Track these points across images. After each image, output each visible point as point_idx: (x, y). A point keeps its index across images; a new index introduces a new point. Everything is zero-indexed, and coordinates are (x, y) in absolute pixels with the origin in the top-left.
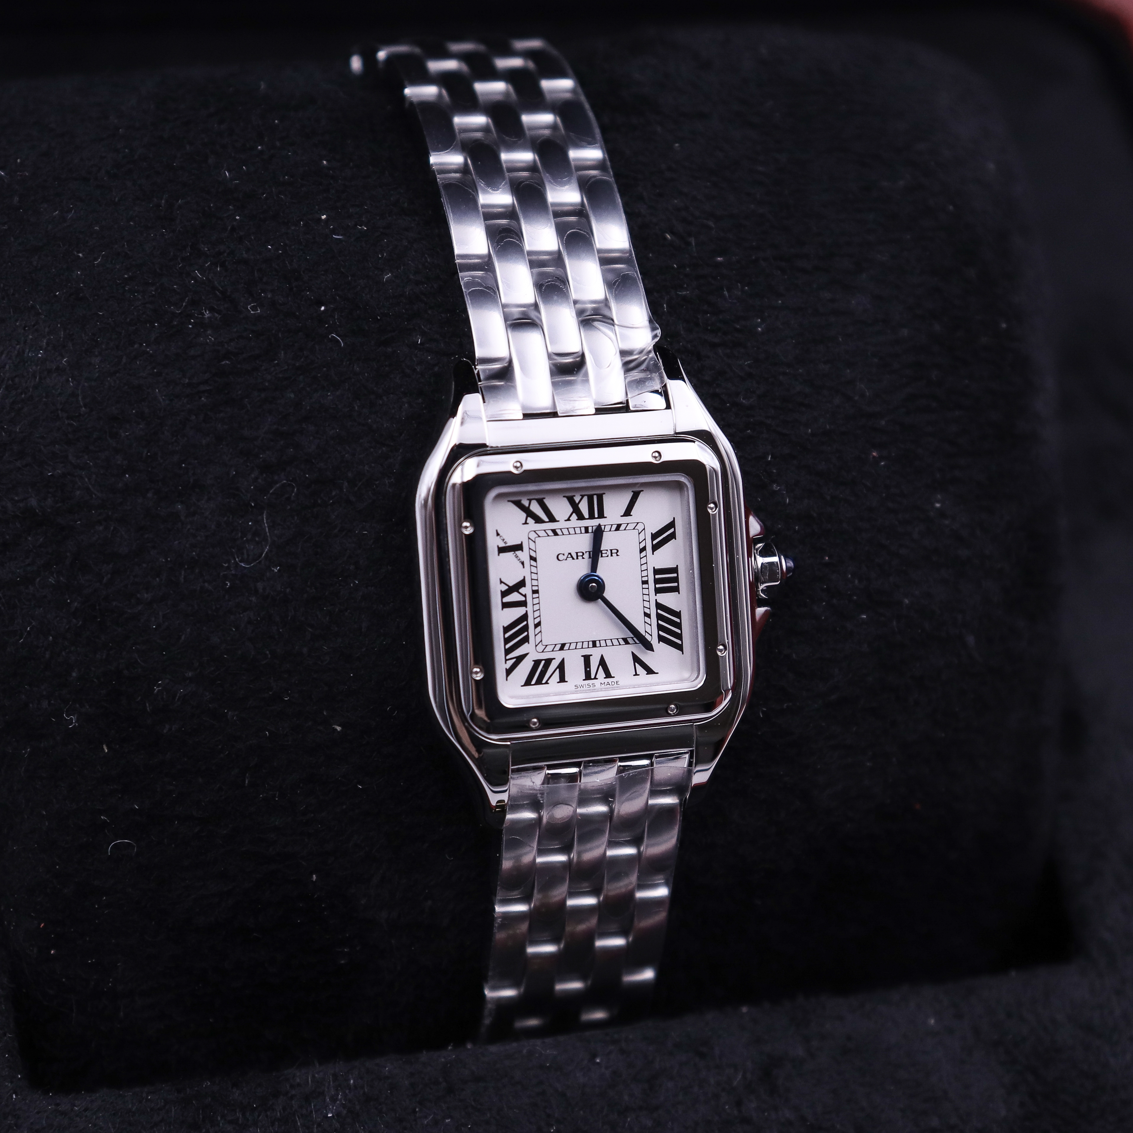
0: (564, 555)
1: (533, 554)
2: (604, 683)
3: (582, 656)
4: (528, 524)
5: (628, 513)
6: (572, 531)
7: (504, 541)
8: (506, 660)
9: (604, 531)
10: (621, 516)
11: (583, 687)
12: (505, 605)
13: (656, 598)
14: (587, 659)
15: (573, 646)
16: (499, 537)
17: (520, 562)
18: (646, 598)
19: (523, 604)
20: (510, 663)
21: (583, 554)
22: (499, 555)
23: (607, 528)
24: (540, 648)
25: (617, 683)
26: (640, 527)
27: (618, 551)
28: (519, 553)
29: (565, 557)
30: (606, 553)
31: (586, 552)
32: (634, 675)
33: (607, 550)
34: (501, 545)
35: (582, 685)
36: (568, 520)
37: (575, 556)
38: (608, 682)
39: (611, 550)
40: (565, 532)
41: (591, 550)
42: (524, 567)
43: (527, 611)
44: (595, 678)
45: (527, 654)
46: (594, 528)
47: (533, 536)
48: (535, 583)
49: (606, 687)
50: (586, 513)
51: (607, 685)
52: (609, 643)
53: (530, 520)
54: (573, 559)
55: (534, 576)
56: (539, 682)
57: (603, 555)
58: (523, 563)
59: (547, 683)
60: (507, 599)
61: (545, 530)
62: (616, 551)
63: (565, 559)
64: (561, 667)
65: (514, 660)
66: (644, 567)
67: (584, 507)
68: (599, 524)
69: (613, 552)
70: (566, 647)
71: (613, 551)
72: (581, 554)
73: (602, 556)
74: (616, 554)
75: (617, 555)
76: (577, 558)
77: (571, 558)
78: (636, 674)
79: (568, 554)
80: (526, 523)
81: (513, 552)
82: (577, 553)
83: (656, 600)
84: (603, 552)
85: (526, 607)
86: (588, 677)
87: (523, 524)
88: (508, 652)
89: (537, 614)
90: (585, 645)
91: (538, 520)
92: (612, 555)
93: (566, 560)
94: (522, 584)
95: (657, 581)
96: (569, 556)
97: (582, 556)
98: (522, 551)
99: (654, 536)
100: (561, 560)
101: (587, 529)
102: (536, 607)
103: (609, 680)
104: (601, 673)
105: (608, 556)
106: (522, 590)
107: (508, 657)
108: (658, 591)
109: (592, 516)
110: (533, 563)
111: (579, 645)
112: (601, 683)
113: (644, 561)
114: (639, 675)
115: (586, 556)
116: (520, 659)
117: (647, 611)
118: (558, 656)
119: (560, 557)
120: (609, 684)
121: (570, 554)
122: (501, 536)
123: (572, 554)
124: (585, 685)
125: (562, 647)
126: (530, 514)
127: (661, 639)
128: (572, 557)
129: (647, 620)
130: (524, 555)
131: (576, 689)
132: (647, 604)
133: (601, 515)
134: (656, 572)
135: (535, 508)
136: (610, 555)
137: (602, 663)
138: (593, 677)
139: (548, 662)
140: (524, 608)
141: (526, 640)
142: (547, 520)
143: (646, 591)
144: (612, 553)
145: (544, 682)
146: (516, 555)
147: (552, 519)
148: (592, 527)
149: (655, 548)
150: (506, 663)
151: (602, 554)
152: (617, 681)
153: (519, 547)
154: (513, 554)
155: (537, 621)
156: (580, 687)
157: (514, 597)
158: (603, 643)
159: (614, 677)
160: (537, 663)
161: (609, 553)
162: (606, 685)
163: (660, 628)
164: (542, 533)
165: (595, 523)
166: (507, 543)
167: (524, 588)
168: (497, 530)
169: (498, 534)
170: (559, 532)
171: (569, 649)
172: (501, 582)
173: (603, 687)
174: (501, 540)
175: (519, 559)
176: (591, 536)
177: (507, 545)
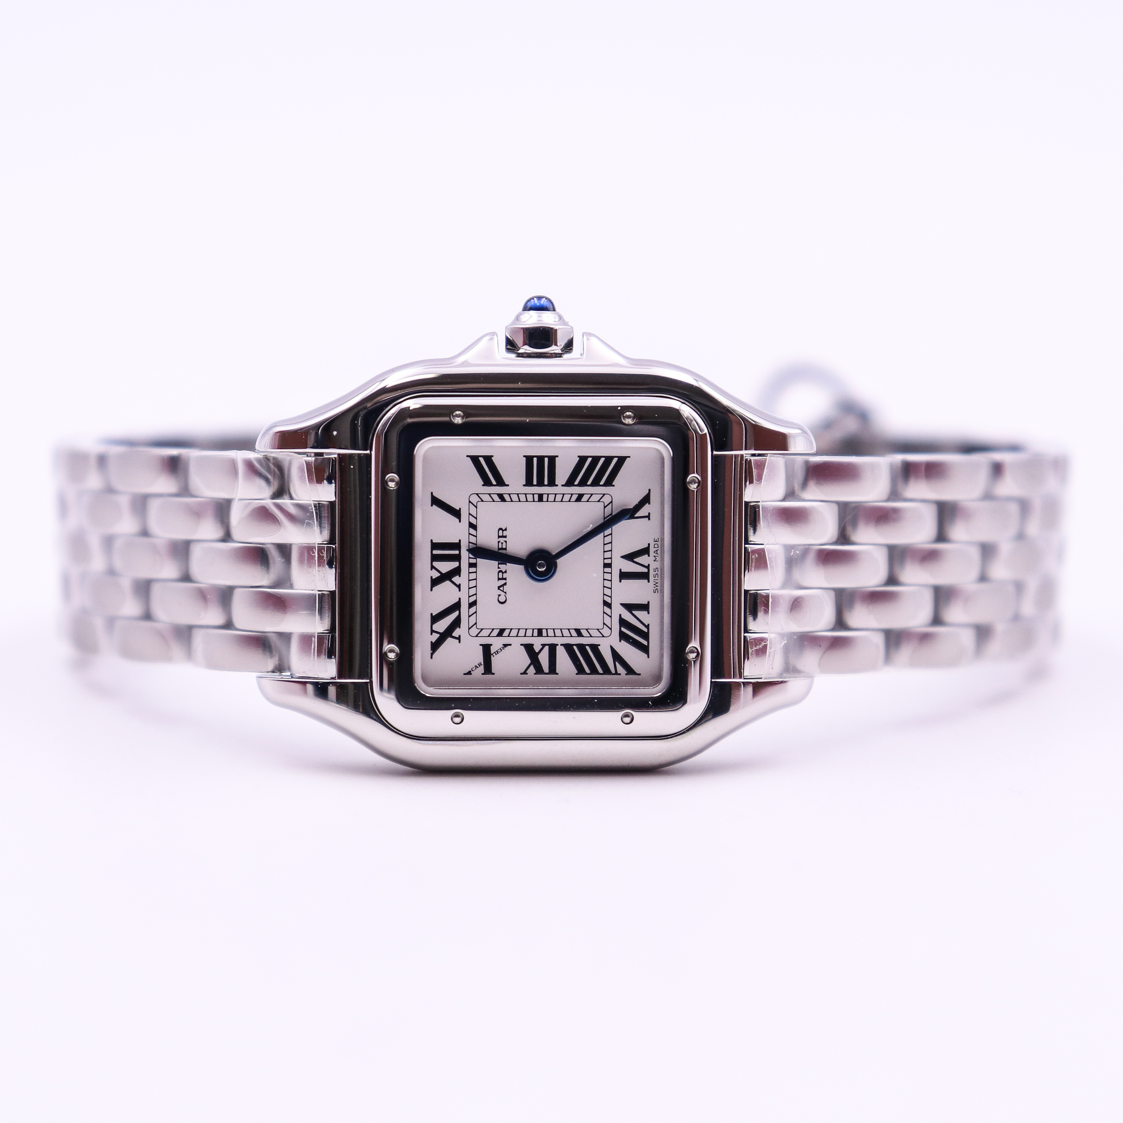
0: (499, 595)
1: (496, 633)
2: (654, 556)
3: (620, 581)
4: (460, 636)
5: (456, 513)
6: (473, 583)
7: (478, 666)
8: (616, 673)
9: (476, 544)
10: (460, 521)
11: (657, 583)
12: (553, 669)
13: (560, 485)
14: (624, 576)
15: (607, 592)
16: (472, 672)
17: (503, 649)
18: (559, 498)
19: (553, 648)
20: (620, 669)
21: (500, 571)
22: (494, 674)
23: (473, 539)
24: (606, 631)
25: (656, 541)
26: (475, 499)
27: (500, 529)
28: (493, 650)
29: (503, 594)
30: (502, 543)
31: (499, 568)
32: (649, 519)
33: (499, 542)
34: (481, 669)
35: (654, 584)
36: (459, 586)
37: (502, 582)
38: (654, 552)
39: (499, 537)
40: (473, 591)
41: (497, 562)
42: (510, 645)
43: (561, 645)
44: (648, 567)
45: (611, 647)
46: (471, 556)
47: (474, 631)
48: (529, 633)
49: (659, 555)
50: (454, 565)
51: (657, 553)
52: (608, 547)
53: (455, 634)
54: (505, 584)
55: (522, 633)
56: (646, 636)
57: (504, 547)
58: (505, 645)
59: (647, 627)
60: (546, 667)
61: (469, 616)
62: (501, 531)
63: (505, 594)
64: (630, 607)
65: (617, 663)
66: (522, 498)
67: (445, 567)
68: (467, 550)
70: (608, 600)
71: (500, 535)
72: (501, 574)
73: (505, 549)
74: (504, 532)
75: (506, 530)
76: (505, 579)
77: (505, 586)
78: (648, 517)
79: (499, 590)
80: (459, 638)
81: (492, 656)
82: (499, 579)
83: (562, 486)
84: (500, 547)
85: (557, 645)
86: (645, 576)
87: (460, 642)
88: (607, 671)
89: (566, 633)
90: (608, 576)
91: (457, 623)
92: (505, 537)
93: (506, 593)
94: (529, 648)
95: (540, 483)
96: (501, 588)
97: (503, 573)
98: (491, 645)
99: (487, 483)
100: (505, 599)
101: (472, 565)
102: (558, 633)
103: (652, 550)
104: (643, 559)
105: (506, 542)
106: (537, 648)
107: (613, 671)
108: (552, 483)
109: (457, 558)
110: (506, 633)
111: (607, 584)
112: (654, 561)
113: (515, 498)
114: (649, 513)
115: (503, 567)
116: (616, 656)
117: (575, 497)
118: (618, 610)
119: (502, 599)
120: (657, 551)
121: (499, 588)
122: (472, 670)
123: (499, 586)
124: (655, 581)
125: (607, 604)
126: (448, 633)
127: (609, 483)
128: (503, 586)
129: (585, 498)
130: (496, 643)
131: (658, 592)
132: (567, 498)
133: (457, 546)
134: (529, 483)
135: (442, 625)
136: (505, 539)
137: (630, 557)
138: (646, 570)
139: (623, 622)
140: (557, 647)
141: (595, 648)
142: (457, 613)
143: (551, 498)
144: (503, 537)
145: (645, 630)
146: (495, 652)
147: (456, 606)
148: (469, 558)
149: (501, 482)
150: (620, 674)
151: (502, 549)
152: (654, 541)
153: (486, 649)
154: (493, 656)
155: (574, 633)
156: (657, 586)
157: (544, 658)
158: (608, 555)
159: (649, 544)
160: (623, 636)
161: (502, 540)
162: (658, 555)
163: (596, 483)
164: (472, 620)
165: (465, 555)
166: (481, 663)
167: (534, 647)
168: (465, 674)
169: (469, 673)
170: (472, 599)
171: (611, 597)
172: (525, 673)
173: (658, 558)
174: (476, 669)
175: (500, 650)
176: (480, 561)
177: (482, 663)
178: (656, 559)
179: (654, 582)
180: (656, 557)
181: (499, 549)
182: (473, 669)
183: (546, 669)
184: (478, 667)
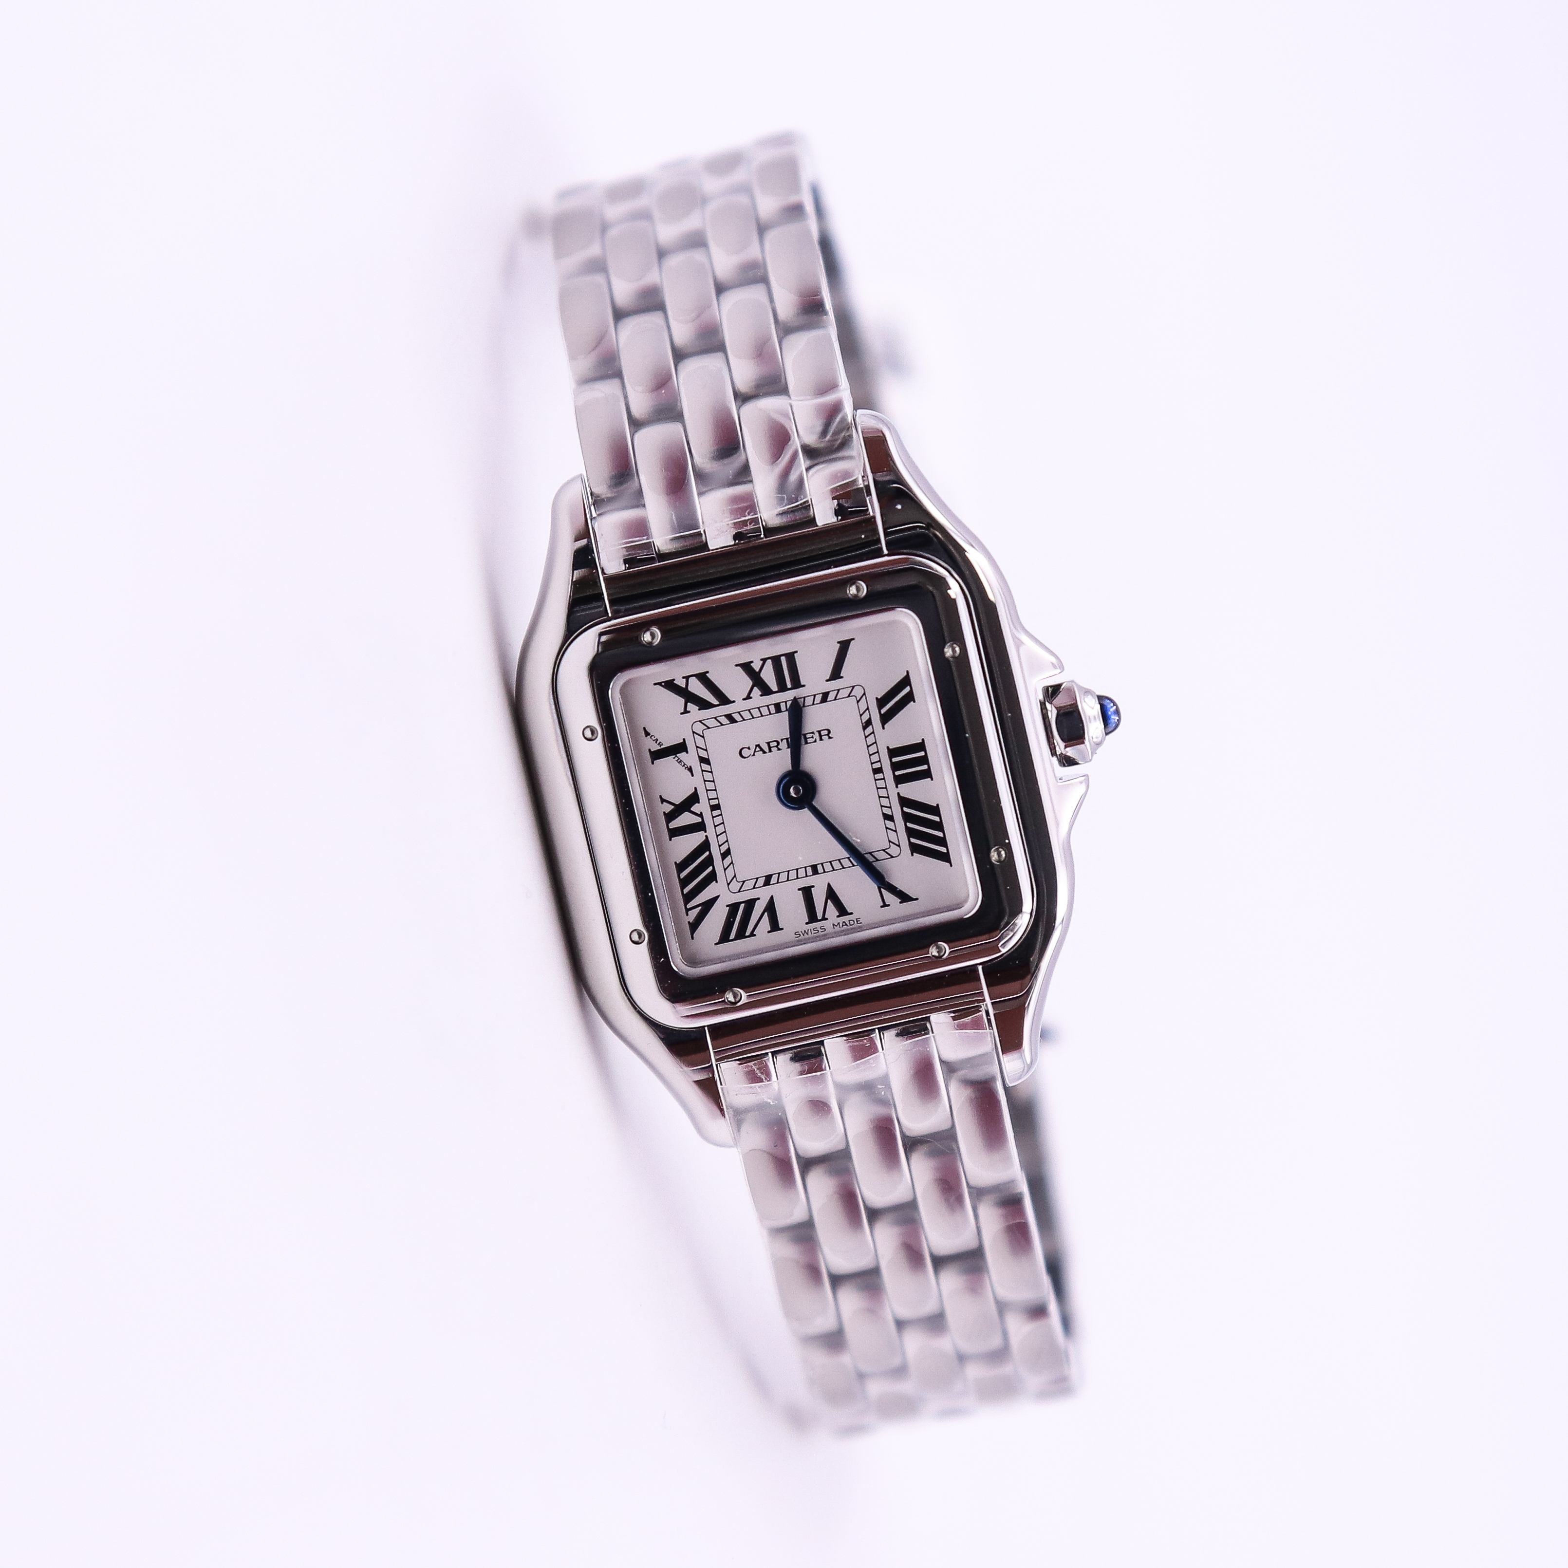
0: (749, 748)
1: (703, 754)
2: (839, 924)
3: (799, 889)
4: (689, 712)
5: (836, 674)
6: (756, 713)
7: (658, 742)
8: (687, 910)
9: (804, 706)
10: (827, 681)
12: (675, 833)
13: (898, 790)
14: (807, 892)
15: (783, 877)
16: (649, 737)
17: (686, 768)
18: (883, 792)
19: (700, 827)
20: (694, 914)
22: (653, 763)
23: (809, 701)
24: (735, 886)
25: (857, 921)
26: (858, 692)
28: (682, 756)
30: (812, 737)
31: (782, 740)
32: (882, 907)
33: (813, 733)
34: (655, 747)
35: (805, 931)
36: (749, 697)
37: (766, 749)
38: (844, 922)
39: (819, 732)
40: (746, 715)
41: (789, 736)
42: (692, 775)
43: (706, 836)
44: (824, 918)
45: (718, 897)
46: (789, 704)
47: (699, 728)
48: (712, 795)
49: (842, 929)
50: (773, 685)
51: (843, 925)
52: (837, 865)
53: (690, 706)
55: (710, 786)
56: (741, 935)
58: (690, 769)
59: (752, 934)
60: (676, 824)
63: (752, 754)
64: (771, 908)
65: (700, 908)
66: (873, 749)
67: (768, 676)
68: (795, 698)
69: (822, 734)
70: (774, 880)
72: (775, 744)
73: (807, 743)
74: (827, 737)
77: (761, 752)
78: (885, 905)
79: (755, 747)
80: (686, 711)
81: (674, 756)
82: (768, 743)
83: (898, 794)
84: (808, 736)
85: (706, 832)
86: (812, 917)
87: (682, 714)
88: (688, 898)
89: (722, 839)
90: (802, 873)
91: (704, 705)
92: (821, 739)
93: (754, 755)
94: (694, 798)
95: (895, 767)
96: (758, 749)
97: (777, 746)
98: (687, 752)
99: (881, 702)
100: (747, 756)
101: (778, 707)
102: (720, 829)
103: (846, 918)
104: (831, 908)
105: (815, 741)
106: (696, 808)
107: (688, 907)
108: (899, 780)
109: (782, 688)
110: (705, 767)
111: (793, 875)
112: (834, 925)
113: (871, 740)
114: (889, 905)
115: (784, 745)
116: (708, 906)
117: (888, 811)
118: (763, 895)
119: (745, 753)
120: (846, 925)
121: (758, 746)
123: (761, 745)
125: (768, 880)
126: (690, 697)
127: (915, 849)
129: (889, 824)
130: (690, 758)
131: (796, 937)
132: (885, 802)
133: (797, 684)
134: (892, 753)
135: (697, 688)
136: (818, 739)
137: (831, 895)
138: (820, 917)
139: (750, 904)
140: (703, 832)
141: (712, 877)
142: (716, 702)
143: (881, 784)
144: (821, 736)
145: (747, 934)
146: (679, 759)
147: (724, 700)
148: (786, 702)
149: (885, 719)
151: (806, 739)
152: (857, 919)
153: (682, 747)
154: (674, 758)
155: (724, 848)
156: (804, 935)
157: (685, 819)
158: (828, 867)
159: (851, 913)
160: (733, 908)
161: (817, 736)
162: (841, 926)
163: (910, 833)
164: (712, 723)
165: (788, 696)
166: (662, 745)
167: (697, 804)
168: (644, 728)
169: (647, 734)
170: (736, 717)
171: (778, 882)
172: (663, 800)
173: (837, 928)
174: (654, 740)
175: (683, 764)
176: (785, 716)
177: (662, 747)
178: (836, 926)
179: (808, 930)
180: (838, 926)
181: (805, 735)
182: (653, 737)
183: (674, 824)
184: (656, 742)
